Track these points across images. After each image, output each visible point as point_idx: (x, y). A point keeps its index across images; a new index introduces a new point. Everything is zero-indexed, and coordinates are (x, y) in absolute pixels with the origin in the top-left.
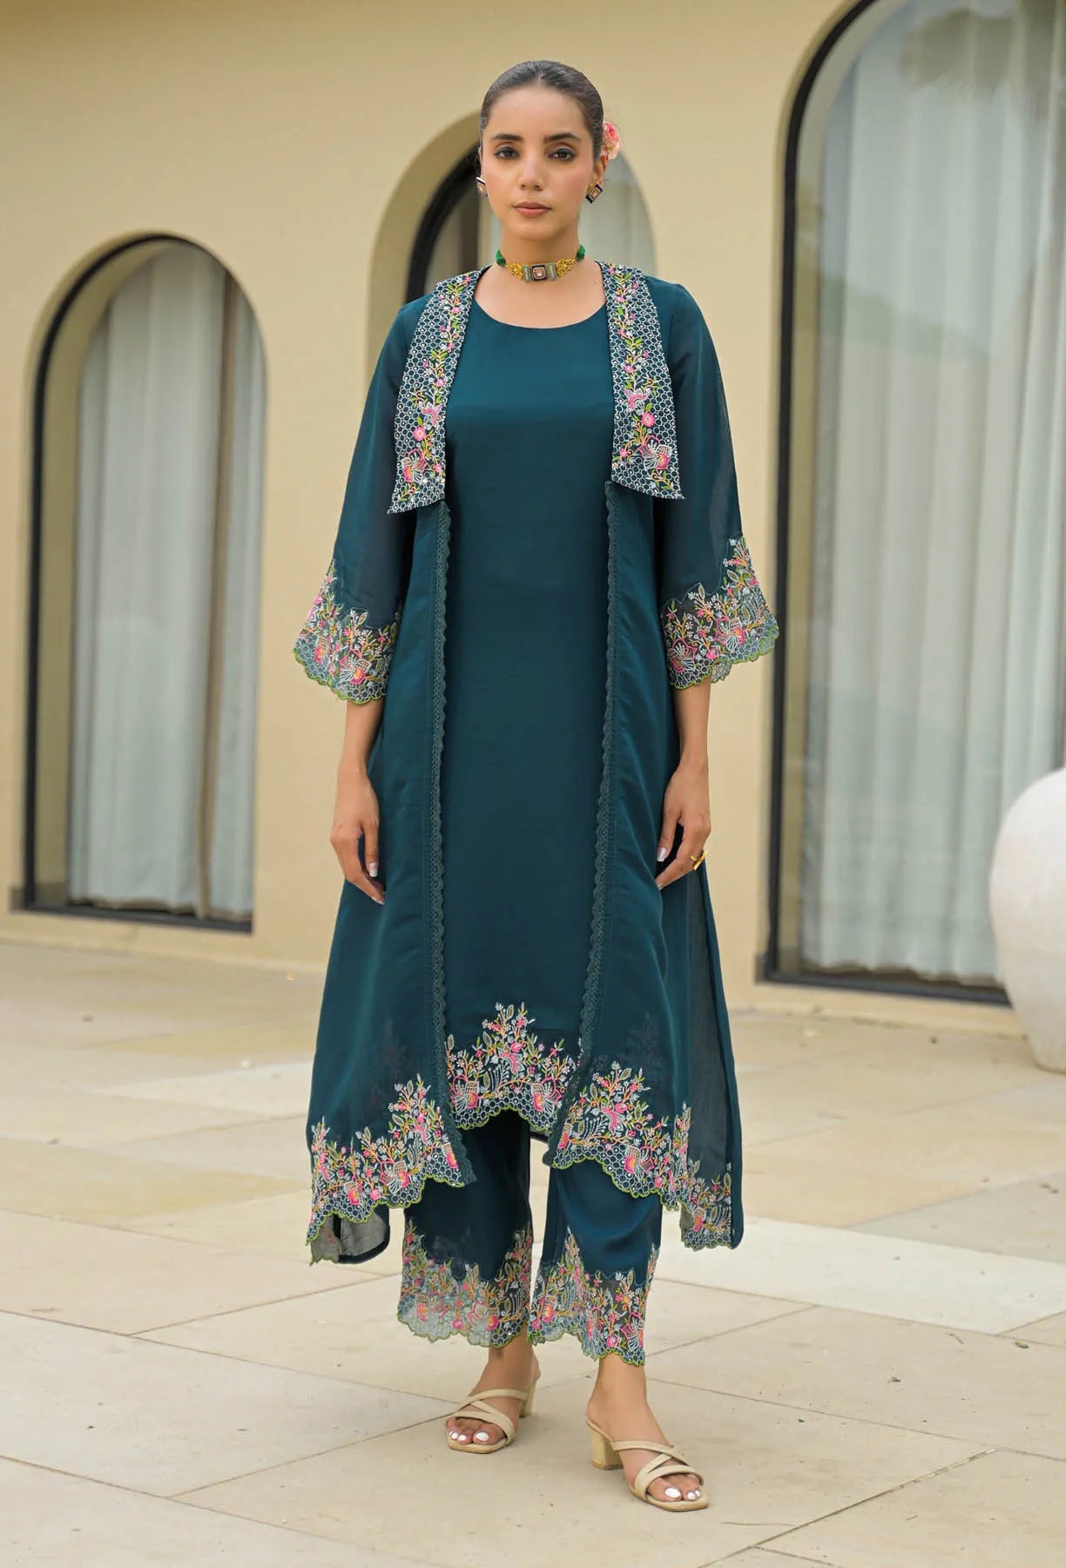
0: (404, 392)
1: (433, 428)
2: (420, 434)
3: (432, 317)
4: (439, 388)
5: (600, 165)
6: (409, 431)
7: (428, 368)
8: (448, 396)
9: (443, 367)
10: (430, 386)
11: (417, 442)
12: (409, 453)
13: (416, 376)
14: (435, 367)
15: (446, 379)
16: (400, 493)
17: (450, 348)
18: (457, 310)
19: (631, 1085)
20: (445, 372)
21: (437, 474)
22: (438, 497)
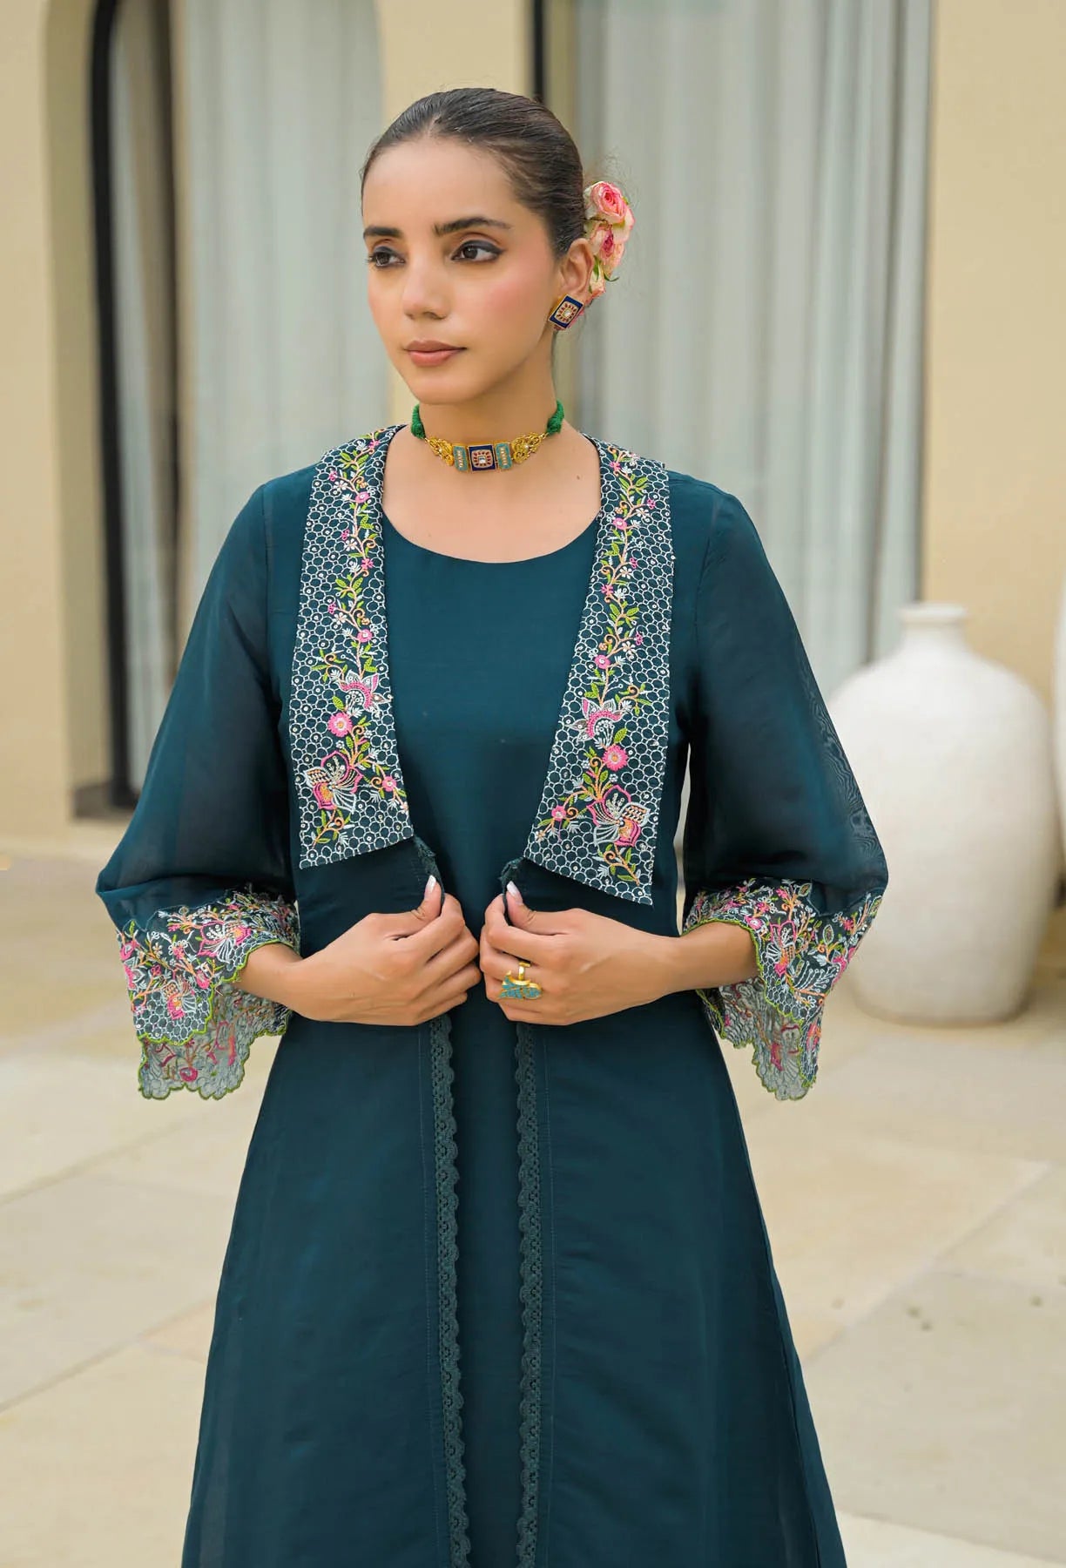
0: (301, 656)
1: (367, 715)
2: (340, 725)
3: (325, 520)
4: (365, 644)
6: (319, 720)
7: (337, 612)
8: (387, 660)
9: (362, 607)
10: (348, 643)
11: (336, 738)
12: (323, 760)
13: (321, 631)
14: (348, 608)
15: (375, 629)
16: (313, 829)
17: (365, 570)
18: (363, 496)
20: (368, 616)
21: (390, 794)
22: (400, 834)
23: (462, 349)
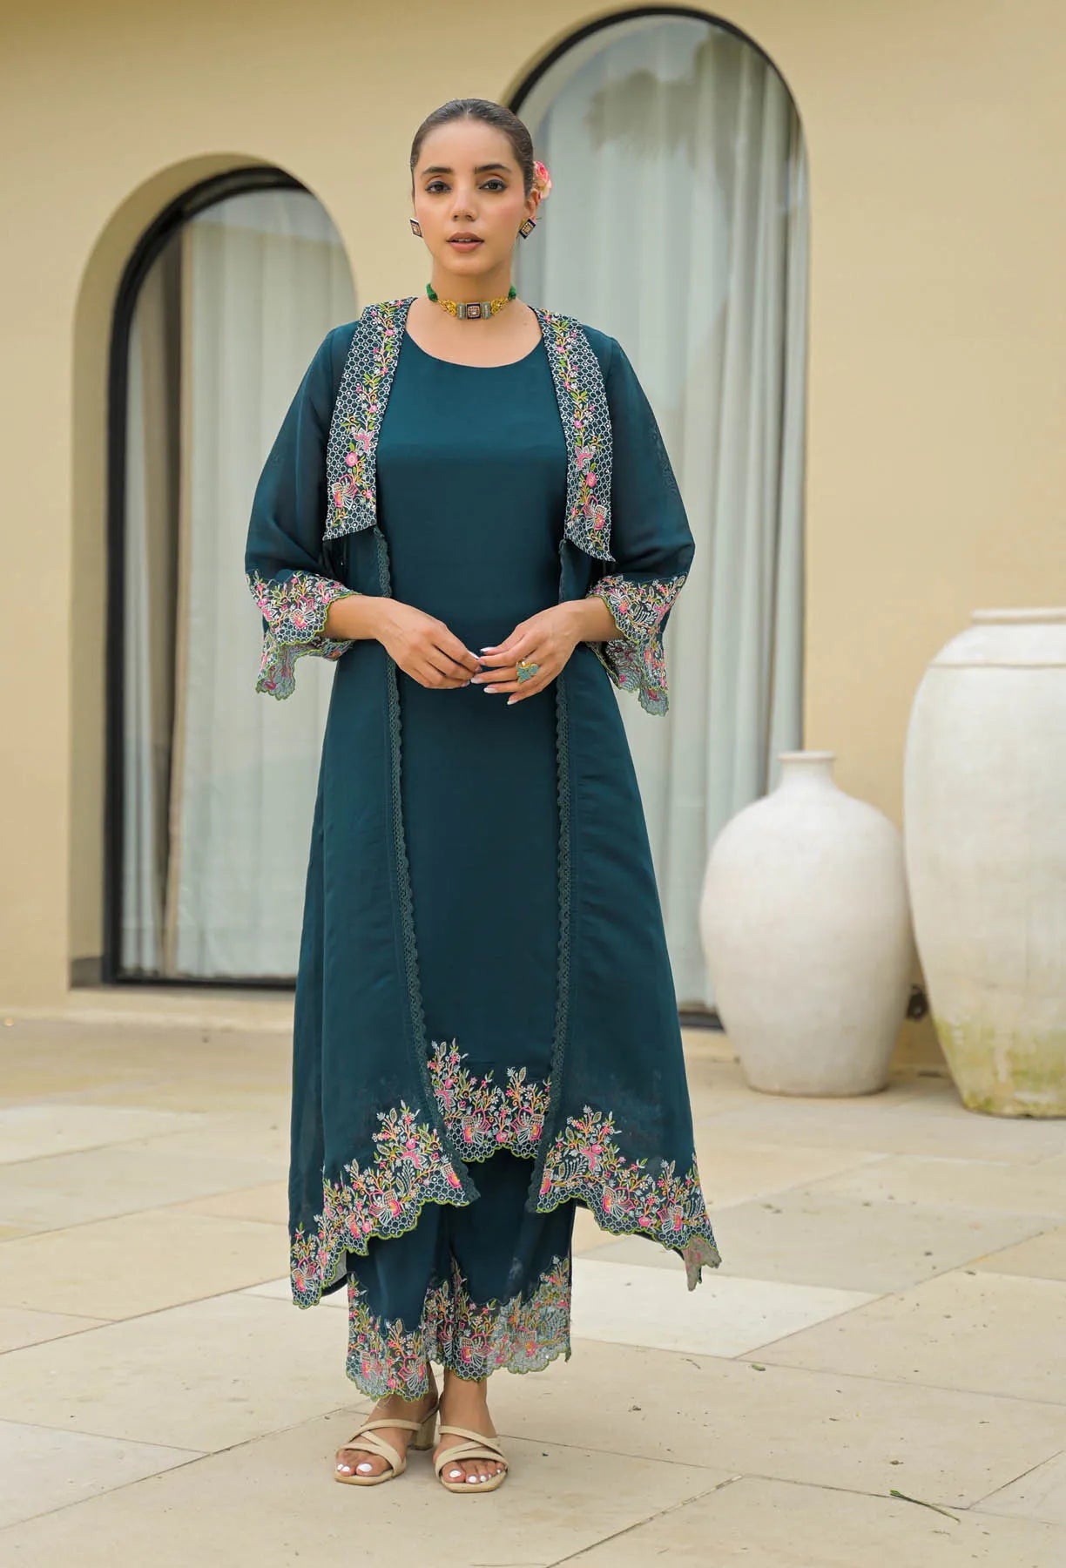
0: (337, 417)
1: (365, 454)
2: (351, 460)
3: (365, 339)
4: (372, 414)
5: (532, 202)
6: (341, 456)
8: (381, 423)
9: (376, 393)
10: (363, 412)
11: (348, 467)
12: (340, 478)
13: (350, 402)
14: (368, 392)
15: (379, 405)
16: (333, 519)
17: (383, 372)
18: (390, 332)
19: (603, 1127)
20: (378, 397)
21: (368, 500)
22: (369, 524)
23: (482, 241)
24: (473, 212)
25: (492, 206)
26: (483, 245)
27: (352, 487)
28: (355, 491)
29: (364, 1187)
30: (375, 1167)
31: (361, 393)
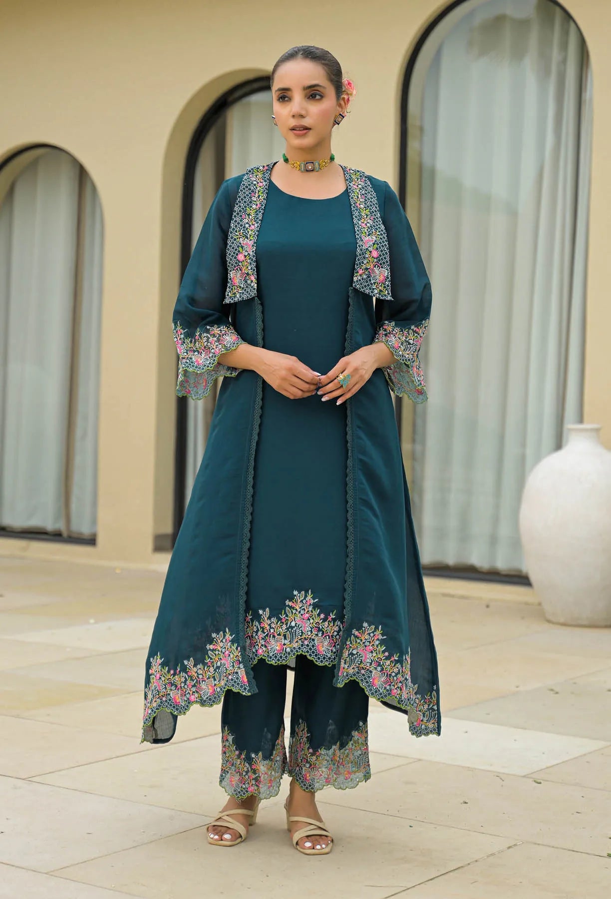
0: (232, 233)
1: (249, 254)
2: (241, 257)
3: (247, 187)
4: (252, 230)
5: (342, 103)
6: (235, 255)
8: (257, 236)
9: (254, 218)
10: (247, 229)
11: (239, 262)
12: (235, 269)
13: (238, 223)
14: (249, 218)
15: (256, 225)
16: (230, 291)
17: (258, 207)
18: (261, 184)
19: (374, 635)
20: (255, 221)
21: (252, 281)
22: (253, 295)
23: (310, 129)
24: (303, 113)
25: (314, 109)
26: (311, 132)
27: (242, 274)
28: (244, 276)
29: (196, 675)
30: (204, 664)
31: (245, 218)
